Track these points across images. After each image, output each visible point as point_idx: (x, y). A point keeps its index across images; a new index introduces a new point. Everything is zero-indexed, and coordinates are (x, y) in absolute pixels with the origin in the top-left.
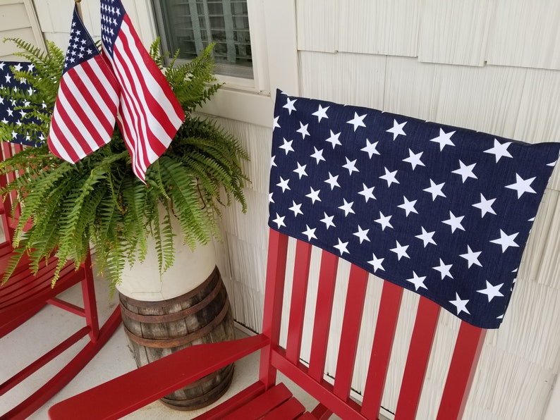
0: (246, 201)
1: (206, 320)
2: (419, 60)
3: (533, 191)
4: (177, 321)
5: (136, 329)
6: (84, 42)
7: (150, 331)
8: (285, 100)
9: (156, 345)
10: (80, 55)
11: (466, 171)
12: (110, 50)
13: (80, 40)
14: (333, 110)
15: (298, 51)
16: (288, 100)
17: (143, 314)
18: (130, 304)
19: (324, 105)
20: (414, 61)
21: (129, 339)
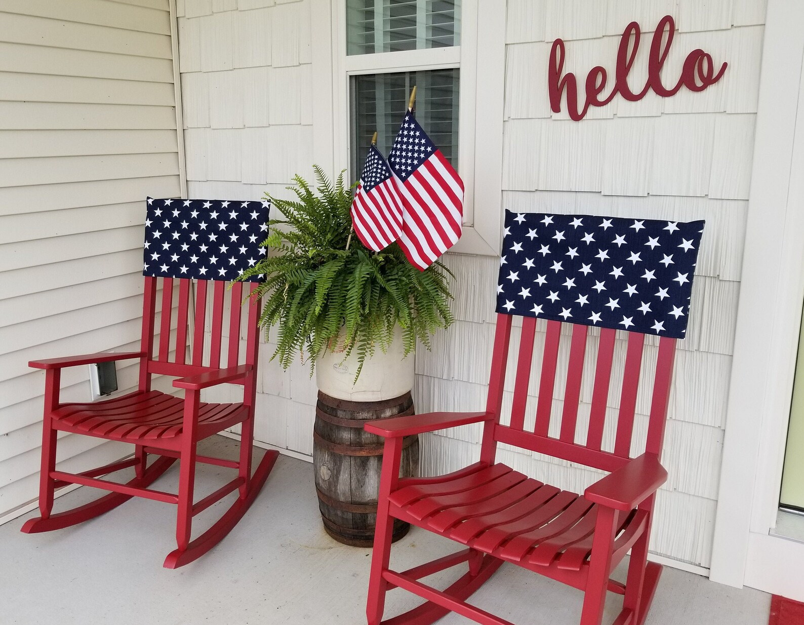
2: (602, 194)
3: (693, 248)
5: (344, 437)
6: (384, 168)
7: (360, 438)
8: (516, 215)
9: (363, 453)
10: (383, 177)
11: (653, 243)
12: (404, 174)
13: (382, 167)
14: (556, 218)
15: (502, 190)
16: (518, 214)
17: (356, 418)
18: (341, 410)
19: (549, 215)
20: (597, 195)
21: (329, 456)
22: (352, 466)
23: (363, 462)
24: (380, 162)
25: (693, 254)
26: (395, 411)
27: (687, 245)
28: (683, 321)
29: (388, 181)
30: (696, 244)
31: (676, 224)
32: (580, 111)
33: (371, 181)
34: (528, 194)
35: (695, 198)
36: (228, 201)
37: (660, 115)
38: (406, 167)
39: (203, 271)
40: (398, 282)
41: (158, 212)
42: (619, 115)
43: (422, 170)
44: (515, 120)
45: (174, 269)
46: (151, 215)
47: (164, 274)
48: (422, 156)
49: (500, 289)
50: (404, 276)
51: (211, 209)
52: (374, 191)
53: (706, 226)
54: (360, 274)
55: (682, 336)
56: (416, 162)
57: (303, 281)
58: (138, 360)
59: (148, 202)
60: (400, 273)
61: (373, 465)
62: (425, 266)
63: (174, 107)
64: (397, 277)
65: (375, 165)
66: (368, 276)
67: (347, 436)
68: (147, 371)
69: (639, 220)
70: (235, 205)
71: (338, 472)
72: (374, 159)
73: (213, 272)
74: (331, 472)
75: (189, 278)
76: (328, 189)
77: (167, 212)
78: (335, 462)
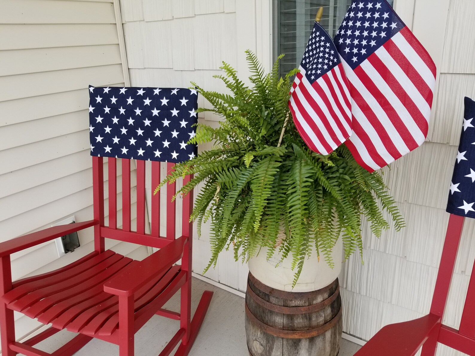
4: (318, 311)
5: (276, 321)
6: (332, 52)
7: (292, 322)
9: (296, 336)
10: (331, 63)
12: (355, 59)
13: (330, 50)
15: (441, 73)
17: (288, 305)
18: (274, 297)
21: (261, 333)
22: (285, 346)
23: (295, 343)
24: (328, 45)
26: (326, 295)
29: (336, 69)
33: (316, 69)
36: (160, 89)
38: (359, 50)
39: (141, 152)
41: (99, 99)
45: (116, 149)
46: (93, 102)
47: (107, 154)
48: (383, 34)
49: (454, 188)
51: (145, 96)
52: (321, 81)
56: (373, 43)
57: (235, 183)
58: (92, 228)
59: (89, 90)
60: (341, 171)
61: (305, 345)
62: (375, 167)
63: (112, 3)
65: (322, 49)
67: (279, 320)
68: (100, 235)
70: (166, 92)
71: (271, 349)
72: (320, 41)
73: (149, 154)
74: (264, 348)
75: (130, 159)
76: (261, 79)
77: (106, 99)
78: (268, 341)
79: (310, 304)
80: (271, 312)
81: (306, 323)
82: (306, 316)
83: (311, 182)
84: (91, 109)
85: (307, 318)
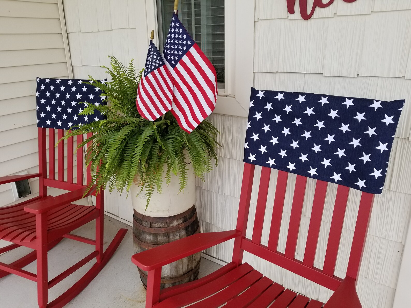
0: (218, 158)
1: (190, 233)
2: (323, 75)
3: (393, 122)
4: (174, 232)
5: (147, 238)
6: (158, 58)
7: (157, 239)
8: (258, 92)
10: (157, 65)
11: (360, 117)
12: (173, 62)
13: (157, 57)
14: (287, 94)
15: (254, 72)
16: (260, 92)
17: (154, 227)
18: (145, 221)
19: (281, 93)
20: (320, 75)
21: (139, 248)
24: (155, 54)
25: (393, 127)
26: (180, 221)
27: (388, 120)
28: (382, 180)
29: (162, 68)
30: (396, 119)
31: (380, 102)
32: (309, 12)
33: (148, 68)
34: (271, 74)
35: (394, 79)
36: (82, 80)
37: (370, 13)
38: (174, 57)
39: (70, 124)
40: (174, 140)
41: (43, 87)
42: (338, 14)
43: (185, 59)
44: (263, 21)
46: (39, 89)
47: (48, 126)
48: (185, 48)
49: (246, 146)
50: (179, 136)
51: (72, 85)
52: (150, 76)
53: (405, 104)
54: (144, 136)
55: (379, 192)
56: (180, 53)
57: (108, 140)
58: (38, 178)
59: (37, 80)
62: (191, 130)
63: (59, 19)
64: (174, 136)
65: (152, 56)
66: (149, 138)
68: (43, 184)
69: (350, 98)
70: (86, 82)
72: (151, 51)
75: (63, 129)
77: (47, 86)
79: (168, 227)
80: (143, 232)
81: (166, 240)
82: (165, 235)
83: (148, 139)
84: (38, 94)
85: (166, 236)
